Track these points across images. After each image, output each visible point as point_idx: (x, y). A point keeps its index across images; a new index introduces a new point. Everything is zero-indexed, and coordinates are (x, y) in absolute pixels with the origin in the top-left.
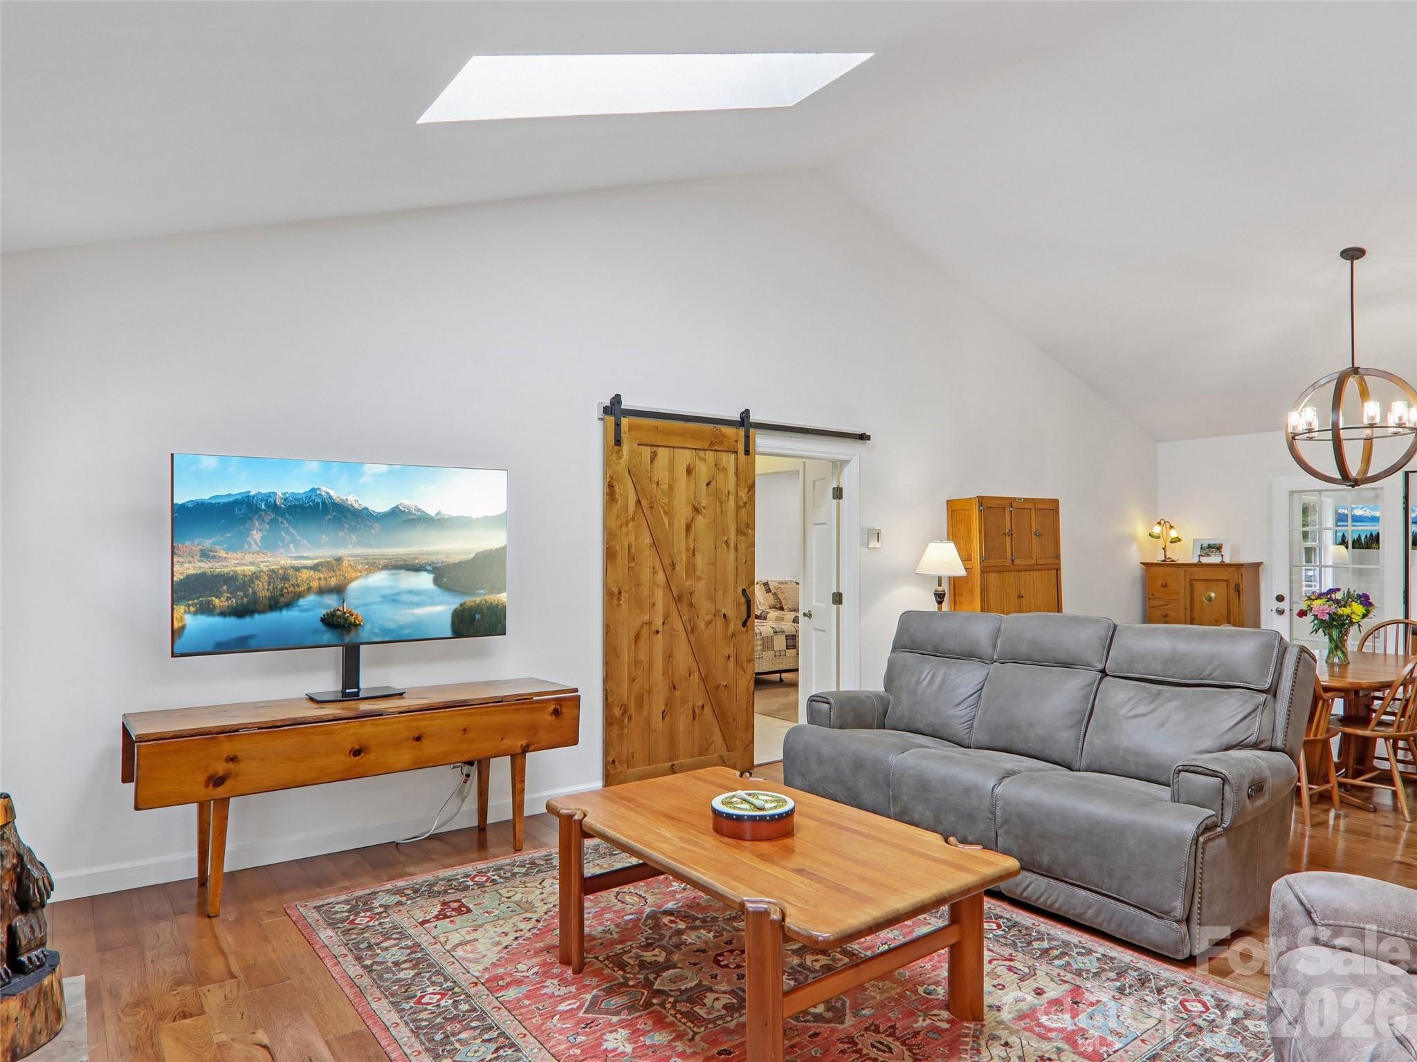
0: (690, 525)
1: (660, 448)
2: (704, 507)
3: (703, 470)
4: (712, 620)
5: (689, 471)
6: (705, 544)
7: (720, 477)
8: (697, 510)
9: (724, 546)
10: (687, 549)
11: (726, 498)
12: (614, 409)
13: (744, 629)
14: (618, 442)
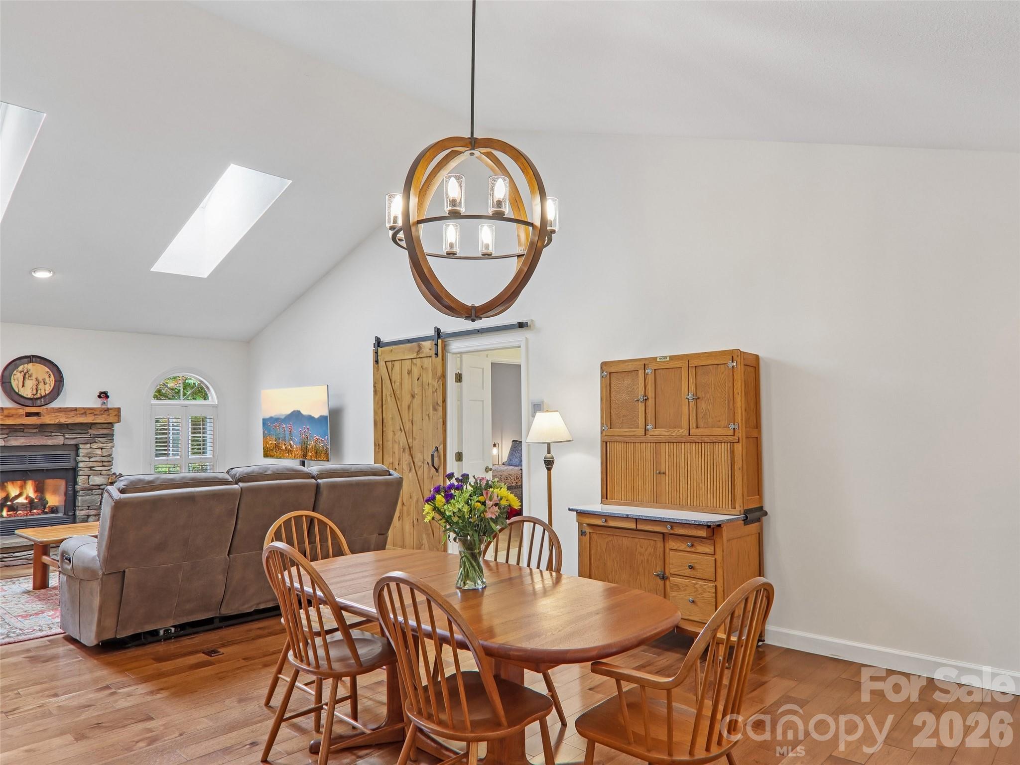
0: (410, 406)
1: (396, 362)
2: (416, 394)
3: (416, 372)
4: (421, 466)
5: (409, 373)
6: (417, 418)
7: (424, 375)
8: (413, 396)
9: (427, 417)
10: (409, 420)
11: (428, 387)
12: (379, 343)
13: (437, 474)
14: (377, 362)
